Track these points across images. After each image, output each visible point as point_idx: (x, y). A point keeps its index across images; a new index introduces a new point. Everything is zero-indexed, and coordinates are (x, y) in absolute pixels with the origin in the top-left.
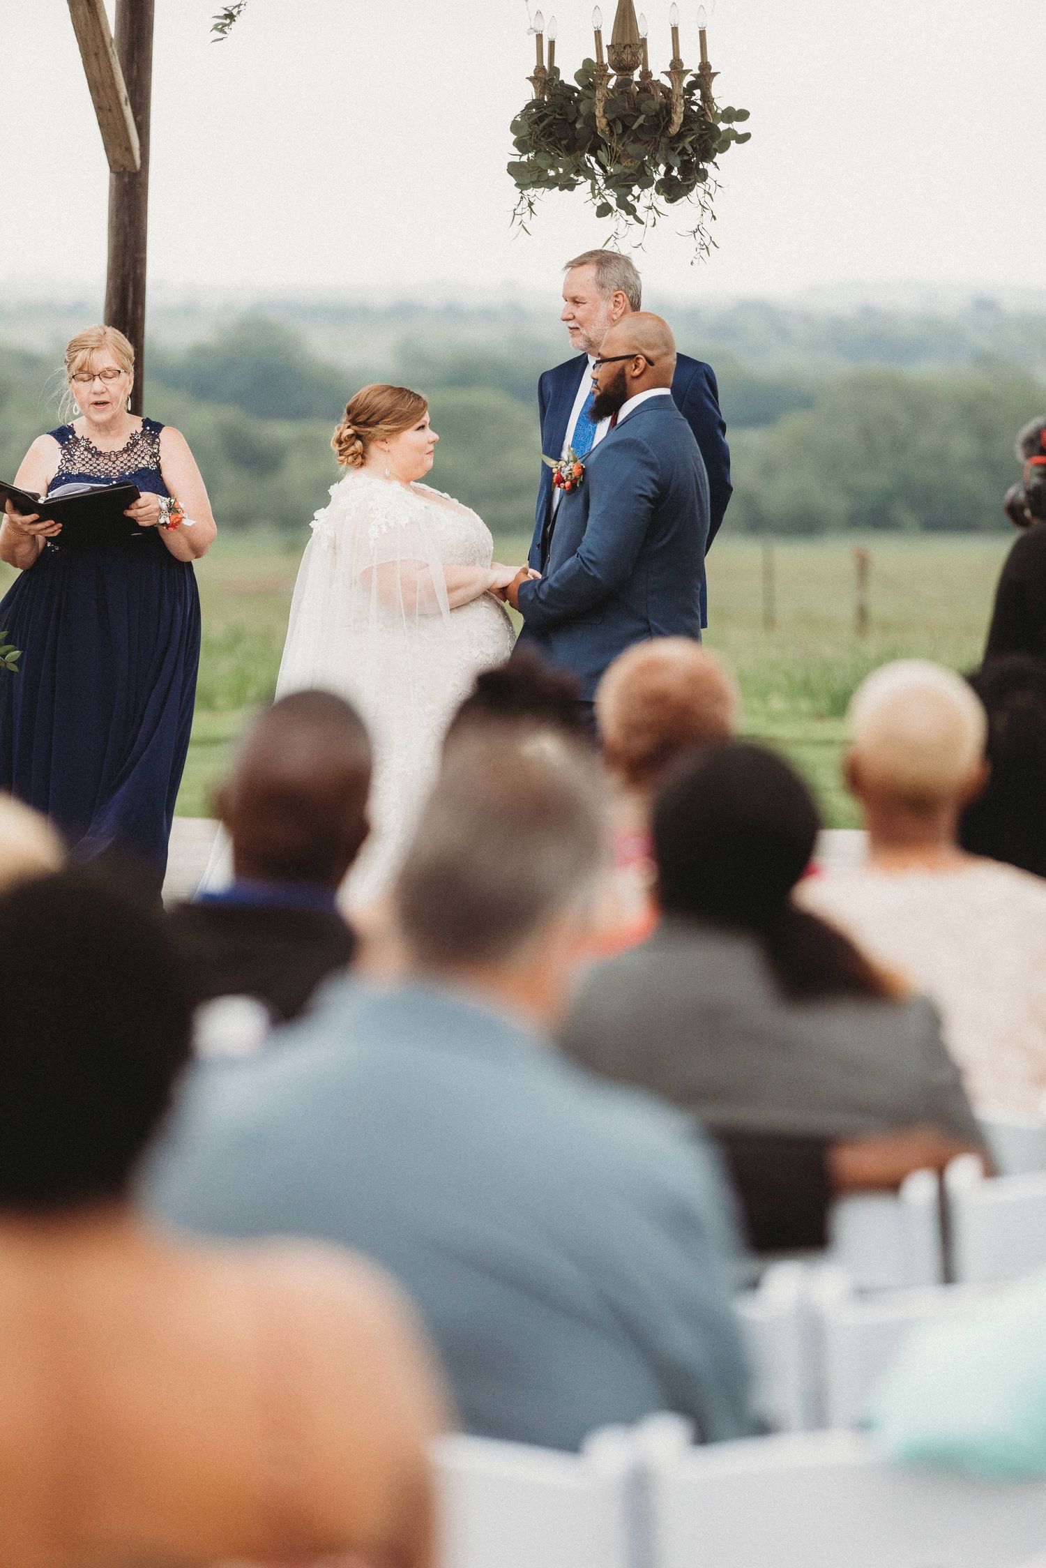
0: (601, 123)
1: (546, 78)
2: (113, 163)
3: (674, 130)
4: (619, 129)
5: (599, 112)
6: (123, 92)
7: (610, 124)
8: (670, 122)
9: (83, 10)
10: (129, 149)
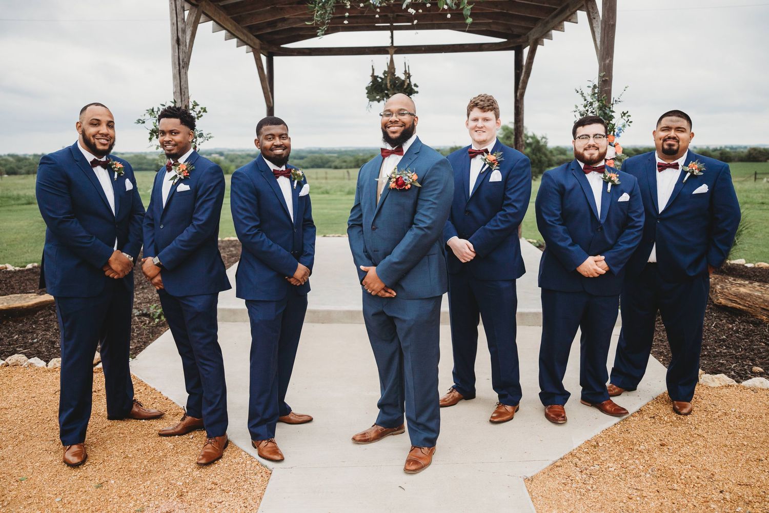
0: (389, 85)
1: (375, 78)
2: (267, 105)
3: (405, 87)
4: (393, 87)
5: (388, 82)
6: (269, 90)
7: (391, 85)
8: (404, 85)
9: (260, 70)
10: (270, 102)
